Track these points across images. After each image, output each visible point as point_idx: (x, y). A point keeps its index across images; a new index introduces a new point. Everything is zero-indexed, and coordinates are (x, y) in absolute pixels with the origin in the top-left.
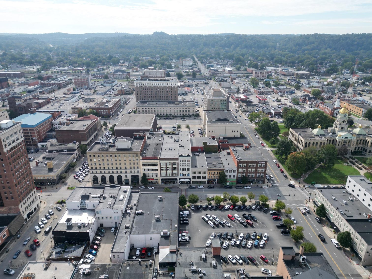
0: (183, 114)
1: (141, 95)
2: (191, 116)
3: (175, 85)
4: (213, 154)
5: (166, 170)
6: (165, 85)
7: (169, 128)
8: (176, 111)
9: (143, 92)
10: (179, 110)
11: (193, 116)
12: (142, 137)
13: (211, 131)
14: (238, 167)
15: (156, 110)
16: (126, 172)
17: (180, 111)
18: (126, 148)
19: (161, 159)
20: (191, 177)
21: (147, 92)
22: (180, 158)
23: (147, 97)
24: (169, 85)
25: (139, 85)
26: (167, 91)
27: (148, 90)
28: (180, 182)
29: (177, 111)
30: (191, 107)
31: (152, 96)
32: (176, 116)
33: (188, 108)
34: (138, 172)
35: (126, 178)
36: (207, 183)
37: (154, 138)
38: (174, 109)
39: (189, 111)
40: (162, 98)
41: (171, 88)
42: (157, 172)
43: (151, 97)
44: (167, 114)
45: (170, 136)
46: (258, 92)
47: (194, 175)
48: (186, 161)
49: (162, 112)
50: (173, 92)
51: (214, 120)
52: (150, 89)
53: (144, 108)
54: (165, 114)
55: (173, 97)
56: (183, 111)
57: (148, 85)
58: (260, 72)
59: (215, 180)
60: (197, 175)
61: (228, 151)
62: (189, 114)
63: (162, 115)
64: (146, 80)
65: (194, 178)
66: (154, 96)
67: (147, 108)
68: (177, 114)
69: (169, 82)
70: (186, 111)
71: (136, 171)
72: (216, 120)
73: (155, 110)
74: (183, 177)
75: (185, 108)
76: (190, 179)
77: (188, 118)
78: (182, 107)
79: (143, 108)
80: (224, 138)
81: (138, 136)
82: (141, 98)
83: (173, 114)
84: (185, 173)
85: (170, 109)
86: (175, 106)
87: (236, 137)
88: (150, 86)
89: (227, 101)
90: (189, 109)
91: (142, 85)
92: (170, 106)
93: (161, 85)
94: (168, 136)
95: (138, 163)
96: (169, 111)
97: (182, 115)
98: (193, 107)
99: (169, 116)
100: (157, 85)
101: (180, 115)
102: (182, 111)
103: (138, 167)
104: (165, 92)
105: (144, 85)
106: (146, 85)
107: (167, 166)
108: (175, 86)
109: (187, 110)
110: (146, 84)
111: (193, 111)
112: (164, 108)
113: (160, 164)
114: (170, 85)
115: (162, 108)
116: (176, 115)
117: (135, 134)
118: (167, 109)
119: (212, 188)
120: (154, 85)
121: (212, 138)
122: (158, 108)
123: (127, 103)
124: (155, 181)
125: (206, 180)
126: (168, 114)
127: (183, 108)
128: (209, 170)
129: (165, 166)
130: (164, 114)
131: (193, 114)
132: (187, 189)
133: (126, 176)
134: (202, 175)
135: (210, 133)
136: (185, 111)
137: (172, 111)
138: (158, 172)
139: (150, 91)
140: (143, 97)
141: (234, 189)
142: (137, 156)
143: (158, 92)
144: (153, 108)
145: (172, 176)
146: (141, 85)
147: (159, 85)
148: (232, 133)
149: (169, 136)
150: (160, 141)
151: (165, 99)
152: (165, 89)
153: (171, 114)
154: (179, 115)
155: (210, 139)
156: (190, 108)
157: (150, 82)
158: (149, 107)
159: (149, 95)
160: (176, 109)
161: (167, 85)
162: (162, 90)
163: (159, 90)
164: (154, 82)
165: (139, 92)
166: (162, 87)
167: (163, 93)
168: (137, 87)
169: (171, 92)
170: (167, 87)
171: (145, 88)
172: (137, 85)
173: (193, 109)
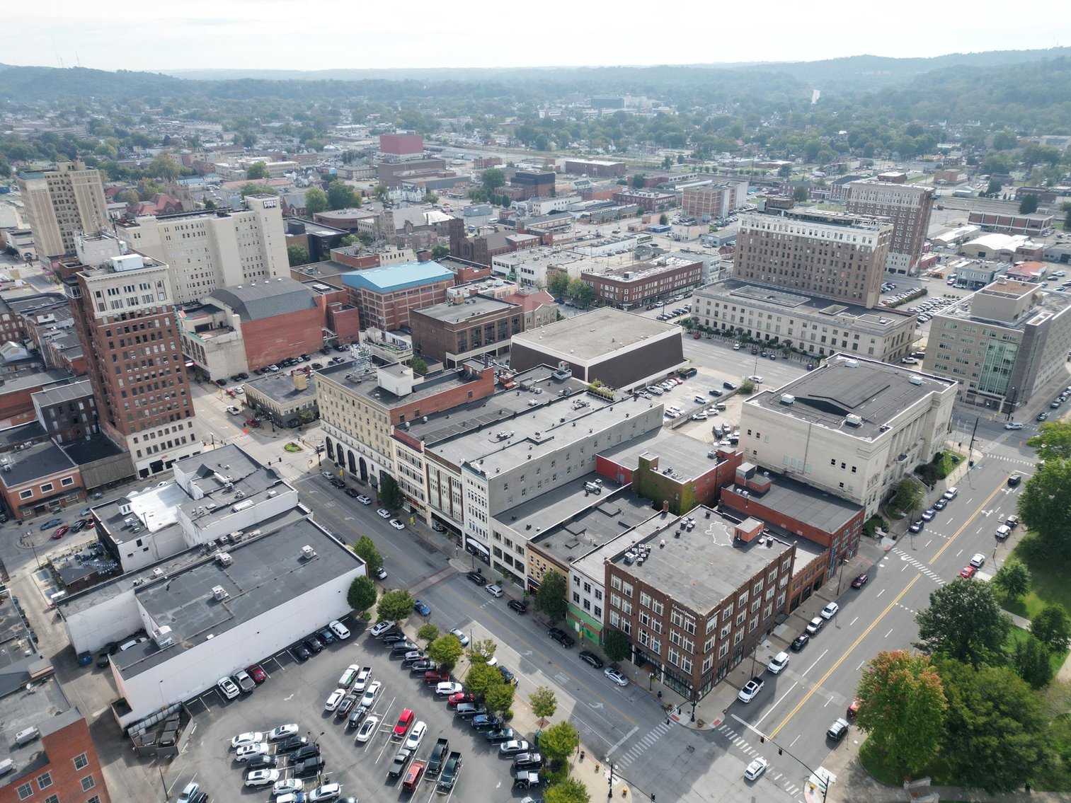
1: (750, 262)
3: (867, 243)
5: (440, 491)
6: (832, 238)
9: (758, 251)
10: (819, 333)
15: (746, 316)
16: (371, 455)
17: (824, 339)
18: (394, 391)
21: (769, 253)
22: (466, 473)
24: (844, 240)
25: (749, 228)
26: (835, 260)
27: (775, 249)
29: (813, 337)
31: (784, 268)
32: (805, 353)
33: (852, 335)
34: (390, 466)
35: (373, 473)
36: (526, 587)
37: (538, 392)
38: (805, 326)
39: (855, 347)
40: (812, 283)
41: (850, 252)
42: (422, 486)
43: (778, 271)
44: (776, 338)
47: (499, 545)
49: (764, 326)
50: (854, 266)
51: (790, 398)
52: (781, 247)
53: (713, 302)
54: (772, 337)
57: (777, 231)
60: (503, 548)
63: (763, 337)
64: (779, 212)
65: (498, 552)
66: (789, 272)
67: (722, 304)
68: (812, 348)
69: (848, 229)
71: (387, 462)
73: (742, 315)
74: (474, 535)
75: (841, 332)
76: (487, 549)
78: (833, 324)
79: (709, 303)
80: (759, 470)
82: (750, 271)
83: (796, 344)
84: (478, 523)
85: (792, 322)
86: (806, 319)
88: (783, 236)
89: (1019, 341)
90: (857, 337)
91: (760, 229)
92: (789, 314)
93: (819, 236)
95: (388, 443)
96: (784, 330)
98: (874, 334)
99: (780, 347)
100: (807, 235)
103: (389, 455)
104: (828, 262)
105: (766, 229)
106: (771, 230)
107: (442, 482)
108: (867, 247)
110: (772, 227)
112: (770, 317)
113: (427, 467)
114: (851, 241)
115: (766, 313)
116: (807, 348)
118: (779, 319)
120: (795, 233)
122: (752, 313)
124: (420, 511)
125: (525, 578)
126: (781, 339)
127: (835, 332)
129: (437, 480)
130: (768, 337)
132: (459, 574)
133: (373, 467)
134: (514, 554)
137: (797, 332)
138: (425, 489)
139: (780, 254)
141: (572, 655)
142: (386, 421)
143: (803, 260)
144: (739, 308)
146: (755, 228)
147: (813, 236)
148: (832, 467)
151: (824, 287)
152: (829, 254)
153: (789, 343)
155: (711, 457)
156: (861, 335)
158: (727, 304)
159: (775, 267)
160: (809, 328)
161: (838, 240)
162: (820, 256)
163: (808, 251)
164: (799, 222)
165: (748, 249)
166: (822, 244)
167: (818, 265)
168: (744, 233)
169: (847, 265)
170: (840, 247)
171: (765, 239)
172: (744, 227)
173: (873, 342)
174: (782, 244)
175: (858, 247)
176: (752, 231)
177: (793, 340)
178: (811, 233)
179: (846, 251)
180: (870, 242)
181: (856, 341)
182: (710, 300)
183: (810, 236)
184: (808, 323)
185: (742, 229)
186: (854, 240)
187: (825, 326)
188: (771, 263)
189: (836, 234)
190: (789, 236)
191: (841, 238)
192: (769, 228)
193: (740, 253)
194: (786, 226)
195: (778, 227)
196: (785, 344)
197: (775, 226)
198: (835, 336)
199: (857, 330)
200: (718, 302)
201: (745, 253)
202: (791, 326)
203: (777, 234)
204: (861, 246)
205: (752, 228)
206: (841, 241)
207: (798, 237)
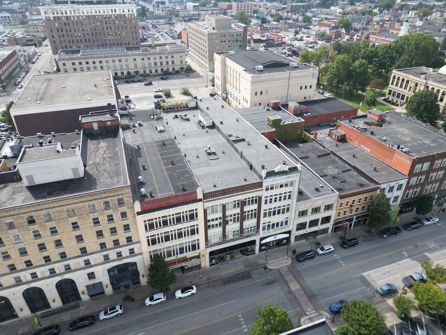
0: (162, 70)
1: (62, 39)
2: (177, 72)
3: (131, 12)
4: (301, 145)
5: (225, 223)
6: (110, 13)
8: (147, 65)
9: (64, 30)
10: (152, 61)
11: (182, 72)
13: (259, 93)
14: (411, 174)
15: (104, 64)
16: (88, 263)
17: (156, 64)
18: (69, 176)
19: (207, 196)
20: (292, 226)
21: (73, 30)
22: (267, 182)
23: (75, 41)
24: (118, 12)
25: (51, 16)
26: (116, 26)
27: (76, 27)
28: (261, 245)
29: (150, 64)
30: (175, 53)
31: (87, 38)
32: (148, 75)
33: (170, 57)
34: (132, 251)
35: (92, 282)
36: (330, 231)
37: (140, 125)
39: (173, 62)
40: (108, 43)
41: (123, 19)
42: (195, 237)
43: (83, 41)
44: (128, 72)
45: (178, 114)
46: (261, 30)
47: (303, 220)
48: (281, 186)
49: (118, 68)
50: (129, 27)
51: (261, 67)
52: (80, 24)
53: (77, 62)
54: (125, 73)
55: (131, 39)
56: (161, 63)
57: (73, 14)
58: (243, 4)
59: (350, 220)
60: (307, 219)
61: (341, 132)
62: (174, 69)
63: (119, 74)
64: (67, 3)
65: (301, 226)
66: (91, 40)
67: (84, 62)
68: (151, 71)
69: (117, 5)
70: (167, 63)
71: (125, 251)
72: (264, 67)
73: (101, 65)
74: (271, 232)
75: (164, 56)
76: (289, 232)
77: (174, 76)
78: (159, 54)
79: (73, 64)
81: (95, 126)
82: (64, 45)
83: (141, 72)
84: (274, 219)
85: (135, 60)
86: (143, 55)
87: (307, 99)
88: (78, 17)
90: (172, 57)
91: (60, 15)
92: (132, 55)
93: (102, 13)
95: (127, 228)
96: (132, 66)
97: (159, 71)
98: (181, 52)
99: (134, 77)
100: (94, 13)
101: (156, 71)
102: (159, 64)
103: (129, 239)
104: (113, 29)
105: (64, 15)
106: (69, 14)
107: (228, 213)
108: (131, 15)
109: (170, 60)
110: (68, 12)
111: (181, 61)
112: (120, 61)
113: (205, 211)
114: (122, 13)
115: (117, 59)
116: (148, 72)
117: (85, 120)
118: (127, 60)
119: (354, 245)
120: (86, 14)
121: (274, 108)
122: (107, 62)
123: (34, 60)
124: (189, 264)
125: (329, 225)
126: (132, 72)
127: (161, 58)
128: (341, 197)
129: (220, 215)
130: (122, 73)
131: (182, 69)
132: (291, 266)
133: (91, 276)
134: (319, 216)
136: (164, 64)
137: (139, 65)
138: (201, 236)
139: (81, 29)
140: (67, 42)
141: (405, 235)
142: (121, 202)
143: (97, 30)
144: (97, 61)
145: (241, 238)
146: (56, 15)
147: (98, 13)
148: (301, 91)
149: (176, 117)
150: (161, 131)
151: (116, 43)
152: (112, 23)
153: (137, 72)
154: (154, 71)
155: (268, 110)
156: (174, 55)
157: (75, 6)
158: (87, 60)
159: (80, 38)
160: (146, 60)
161: (114, 13)
162: (107, 25)
163: (98, 24)
164: (86, 6)
165: (56, 31)
166: (105, 18)
167: (108, 31)
168: (48, 20)
169: (124, 27)
170: (116, 17)
171: (66, 22)
172: (47, 16)
173: (181, 57)
174: (80, 22)
175: (127, 15)
176: (54, 17)
177: (139, 70)
178: (96, 12)
179: (121, 19)
180: (132, 11)
181: (173, 59)
182: (73, 61)
183: (96, 14)
184: (145, 57)
185: (46, 17)
186: (123, 11)
187: (155, 56)
188: (76, 36)
189: (112, 10)
190: (82, 16)
191: (115, 12)
192: (66, 13)
193: (52, 34)
194: (78, 10)
195: (72, 12)
196: (135, 74)
197: (70, 11)
198: (161, 60)
199: (172, 53)
200: (80, 61)
201: (56, 34)
202: (135, 62)
203: (74, 17)
205: (54, 15)
206: (115, 13)
207: (88, 16)
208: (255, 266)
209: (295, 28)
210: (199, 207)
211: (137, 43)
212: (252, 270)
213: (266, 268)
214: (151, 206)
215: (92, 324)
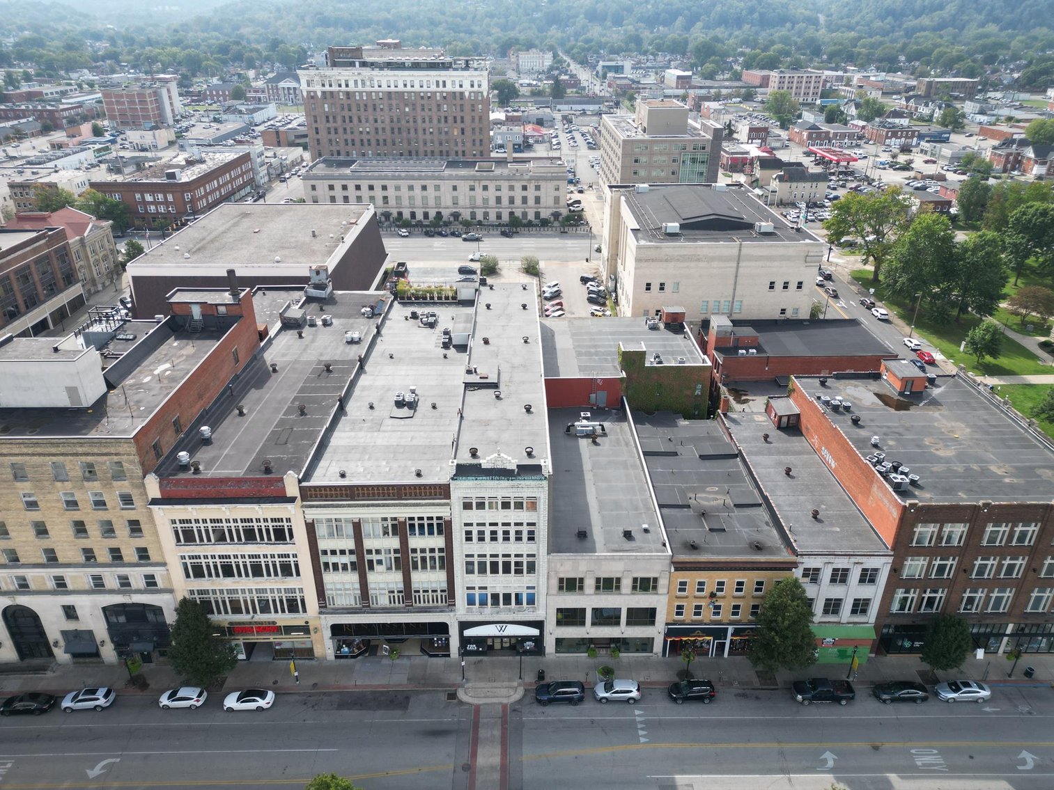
0: (512, 214)
1: (333, 136)
2: (545, 223)
3: (476, 88)
4: (683, 423)
5: (361, 564)
6: (433, 88)
7: (444, 271)
8: (479, 202)
9: (339, 119)
10: (492, 194)
11: (556, 224)
12: (224, 317)
13: (655, 287)
14: (903, 546)
15: (391, 193)
16: (61, 583)
17: (499, 200)
18: (62, 401)
19: (310, 495)
20: (546, 609)
21: (355, 120)
22: (464, 489)
23: (358, 142)
24: (449, 88)
25: (318, 89)
26: (443, 115)
27: (363, 115)
28: (465, 641)
29: (486, 201)
30: (545, 179)
31: (381, 137)
32: (480, 223)
33: (531, 187)
34: (151, 581)
35: (71, 626)
36: (658, 647)
37: (325, 324)
38: (472, 189)
39: (538, 200)
40: (421, 150)
41: (458, 102)
42: (291, 583)
43: (373, 142)
44: (439, 214)
45: (420, 311)
46: (810, 137)
47: (571, 601)
48: (506, 505)
49: (418, 202)
50: (468, 119)
51: (674, 226)
52: (370, 109)
53: (338, 185)
54: (432, 214)
55: (469, 145)
56: (512, 200)
57: (360, 88)
58: (796, 75)
59: (720, 633)
60: (588, 601)
61: (786, 406)
62: (537, 215)
63: (420, 216)
64: (352, 64)
65: (570, 617)
66: (389, 141)
67: (351, 185)
68: (486, 215)
69: (451, 72)
70: (525, 200)
71: (137, 576)
72: (682, 227)
73: (385, 193)
74: (488, 613)
75: (518, 186)
76: (539, 625)
77: (533, 231)
78: (508, 179)
79: (331, 187)
80: (736, 323)
81: (196, 312)
82: (335, 148)
83: (466, 215)
84: (500, 583)
85: (455, 188)
86: (474, 179)
87: (789, 315)
88: (369, 94)
89: (708, 149)
90: (538, 188)
91: (335, 88)
92: (450, 178)
93: (417, 88)
94: (408, 311)
95: (135, 527)
96: (447, 200)
97: (505, 218)
98: (558, 179)
99: (447, 224)
100: (401, 88)
101: (499, 217)
102: (505, 201)
103: (143, 554)
104: (435, 121)
105: (343, 88)
106: (352, 88)
107: (368, 544)
108: (476, 93)
109: (531, 194)
110: (351, 84)
111: (557, 200)
112: (424, 188)
113: (311, 528)
114: (457, 89)
115: (418, 185)
116: (480, 217)
117: (180, 297)
118: (437, 188)
119: (700, 699)
120: (385, 88)
121: (668, 326)
122: (398, 188)
123: (287, 175)
124: (286, 641)
125: (656, 632)
126: (446, 213)
127: (512, 188)
128: (680, 567)
129: (350, 544)
130: (426, 215)
131: (556, 215)
132: (516, 708)
133: (70, 612)
134: (624, 601)
135: (647, 295)
136: (518, 201)
137: (463, 201)
138: (304, 583)
139: (371, 118)
140: (342, 144)
141: (865, 709)
143: (403, 122)
144: (378, 184)
145: (409, 609)
146: (327, 88)
147: (409, 88)
148: (771, 294)
149: (414, 316)
150: (352, 342)
151: (437, 151)
152: (435, 109)
153: (456, 216)
154: (492, 217)
155: (654, 328)
156: (543, 184)
157: (366, 72)
158: (358, 182)
159: (368, 137)
160: (479, 190)
161: (441, 88)
162: (423, 113)
163: (407, 110)
164: (387, 72)
165: (324, 119)
166: (422, 98)
167: (424, 125)
168: (312, 97)
169: (459, 119)
170: (445, 98)
171: (346, 102)
172: (311, 89)
173: (557, 189)
174: (371, 104)
175: (467, 94)
176: (324, 93)
177: (461, 211)
178: (405, 85)
179: (454, 102)
180: (480, 86)
181: (537, 193)
182: (331, 182)
183: (405, 89)
184: (477, 184)
185: (309, 92)
186: (461, 86)
187: (498, 183)
188: (361, 132)
189: (438, 82)
190: (377, 93)
191: (444, 86)
192: (347, 86)
193: (315, 125)
194: (371, 80)
195: (359, 83)
196: (452, 219)
197: (356, 82)
198: (512, 194)
199: (538, 179)
200: (344, 182)
201: (322, 126)
202: (455, 193)
203: (361, 93)
204: (470, 93)
205: (324, 89)
206: (444, 89)
207: (390, 93)
208: (429, 684)
209: (907, 137)
210: (295, 515)
211: (481, 152)
212: (417, 693)
213: (452, 696)
214: (180, 491)
215: (42, 711)
